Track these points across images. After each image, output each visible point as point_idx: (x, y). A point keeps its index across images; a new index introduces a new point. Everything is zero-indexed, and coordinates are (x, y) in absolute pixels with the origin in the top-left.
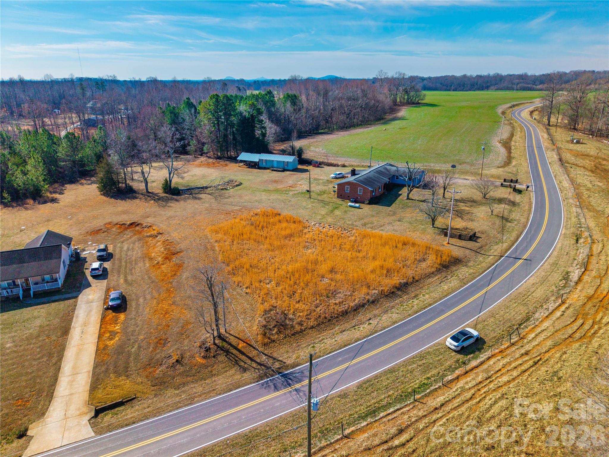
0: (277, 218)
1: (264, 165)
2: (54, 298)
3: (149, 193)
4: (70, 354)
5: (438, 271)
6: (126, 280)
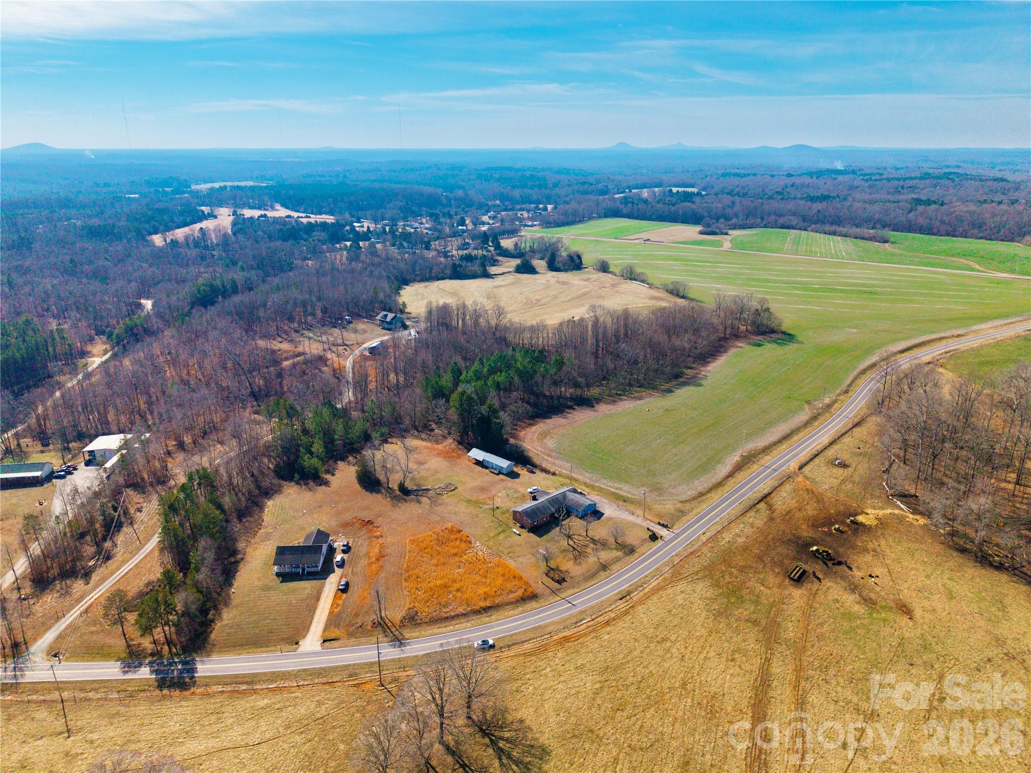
0: (458, 535)
1: (486, 464)
2: (317, 577)
3: (389, 488)
4: (318, 612)
5: (517, 601)
6: (352, 571)
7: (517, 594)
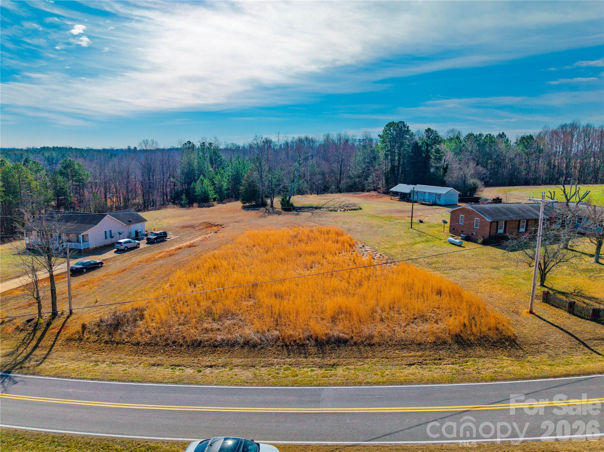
5: (438, 345)
7: (442, 325)
